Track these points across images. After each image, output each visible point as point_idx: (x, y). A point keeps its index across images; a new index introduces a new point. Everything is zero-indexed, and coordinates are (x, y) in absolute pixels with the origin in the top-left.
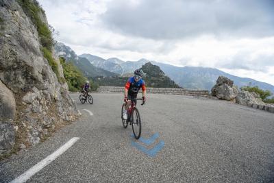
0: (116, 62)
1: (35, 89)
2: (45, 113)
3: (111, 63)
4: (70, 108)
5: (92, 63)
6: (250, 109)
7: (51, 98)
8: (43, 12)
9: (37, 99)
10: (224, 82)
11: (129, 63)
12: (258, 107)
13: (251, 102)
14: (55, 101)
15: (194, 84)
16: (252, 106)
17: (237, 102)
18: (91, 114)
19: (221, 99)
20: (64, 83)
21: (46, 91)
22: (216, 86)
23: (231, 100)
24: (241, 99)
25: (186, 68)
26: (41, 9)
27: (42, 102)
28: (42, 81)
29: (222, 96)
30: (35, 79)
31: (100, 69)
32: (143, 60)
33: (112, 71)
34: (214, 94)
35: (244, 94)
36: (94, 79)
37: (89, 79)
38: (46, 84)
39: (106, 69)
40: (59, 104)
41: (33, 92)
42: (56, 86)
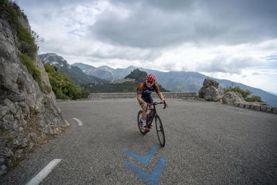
0: (107, 70)
1: (7, 101)
2: (21, 129)
3: (102, 71)
4: (56, 120)
5: (84, 71)
6: (238, 108)
7: (31, 111)
8: (25, 17)
9: (11, 112)
10: (210, 84)
11: (119, 70)
12: (244, 106)
13: (238, 102)
14: (36, 113)
15: (179, 87)
16: (238, 106)
17: (224, 102)
18: (80, 124)
19: (208, 100)
20: (49, 92)
21: (23, 103)
22: (203, 88)
23: (218, 100)
24: (228, 100)
25: (171, 73)
26: (23, 14)
27: (18, 116)
28: (18, 91)
29: (210, 97)
30: (7, 90)
31: (92, 77)
32: (131, 67)
33: (103, 78)
34: (202, 95)
35: (230, 95)
36: (86, 86)
37: (81, 86)
38: (23, 94)
39: (97, 76)
40: (41, 116)
41: (5, 105)
42: (38, 96)
